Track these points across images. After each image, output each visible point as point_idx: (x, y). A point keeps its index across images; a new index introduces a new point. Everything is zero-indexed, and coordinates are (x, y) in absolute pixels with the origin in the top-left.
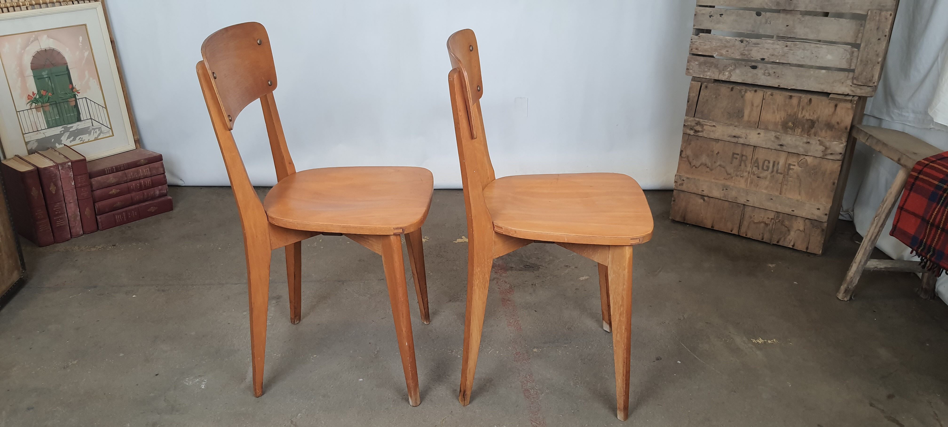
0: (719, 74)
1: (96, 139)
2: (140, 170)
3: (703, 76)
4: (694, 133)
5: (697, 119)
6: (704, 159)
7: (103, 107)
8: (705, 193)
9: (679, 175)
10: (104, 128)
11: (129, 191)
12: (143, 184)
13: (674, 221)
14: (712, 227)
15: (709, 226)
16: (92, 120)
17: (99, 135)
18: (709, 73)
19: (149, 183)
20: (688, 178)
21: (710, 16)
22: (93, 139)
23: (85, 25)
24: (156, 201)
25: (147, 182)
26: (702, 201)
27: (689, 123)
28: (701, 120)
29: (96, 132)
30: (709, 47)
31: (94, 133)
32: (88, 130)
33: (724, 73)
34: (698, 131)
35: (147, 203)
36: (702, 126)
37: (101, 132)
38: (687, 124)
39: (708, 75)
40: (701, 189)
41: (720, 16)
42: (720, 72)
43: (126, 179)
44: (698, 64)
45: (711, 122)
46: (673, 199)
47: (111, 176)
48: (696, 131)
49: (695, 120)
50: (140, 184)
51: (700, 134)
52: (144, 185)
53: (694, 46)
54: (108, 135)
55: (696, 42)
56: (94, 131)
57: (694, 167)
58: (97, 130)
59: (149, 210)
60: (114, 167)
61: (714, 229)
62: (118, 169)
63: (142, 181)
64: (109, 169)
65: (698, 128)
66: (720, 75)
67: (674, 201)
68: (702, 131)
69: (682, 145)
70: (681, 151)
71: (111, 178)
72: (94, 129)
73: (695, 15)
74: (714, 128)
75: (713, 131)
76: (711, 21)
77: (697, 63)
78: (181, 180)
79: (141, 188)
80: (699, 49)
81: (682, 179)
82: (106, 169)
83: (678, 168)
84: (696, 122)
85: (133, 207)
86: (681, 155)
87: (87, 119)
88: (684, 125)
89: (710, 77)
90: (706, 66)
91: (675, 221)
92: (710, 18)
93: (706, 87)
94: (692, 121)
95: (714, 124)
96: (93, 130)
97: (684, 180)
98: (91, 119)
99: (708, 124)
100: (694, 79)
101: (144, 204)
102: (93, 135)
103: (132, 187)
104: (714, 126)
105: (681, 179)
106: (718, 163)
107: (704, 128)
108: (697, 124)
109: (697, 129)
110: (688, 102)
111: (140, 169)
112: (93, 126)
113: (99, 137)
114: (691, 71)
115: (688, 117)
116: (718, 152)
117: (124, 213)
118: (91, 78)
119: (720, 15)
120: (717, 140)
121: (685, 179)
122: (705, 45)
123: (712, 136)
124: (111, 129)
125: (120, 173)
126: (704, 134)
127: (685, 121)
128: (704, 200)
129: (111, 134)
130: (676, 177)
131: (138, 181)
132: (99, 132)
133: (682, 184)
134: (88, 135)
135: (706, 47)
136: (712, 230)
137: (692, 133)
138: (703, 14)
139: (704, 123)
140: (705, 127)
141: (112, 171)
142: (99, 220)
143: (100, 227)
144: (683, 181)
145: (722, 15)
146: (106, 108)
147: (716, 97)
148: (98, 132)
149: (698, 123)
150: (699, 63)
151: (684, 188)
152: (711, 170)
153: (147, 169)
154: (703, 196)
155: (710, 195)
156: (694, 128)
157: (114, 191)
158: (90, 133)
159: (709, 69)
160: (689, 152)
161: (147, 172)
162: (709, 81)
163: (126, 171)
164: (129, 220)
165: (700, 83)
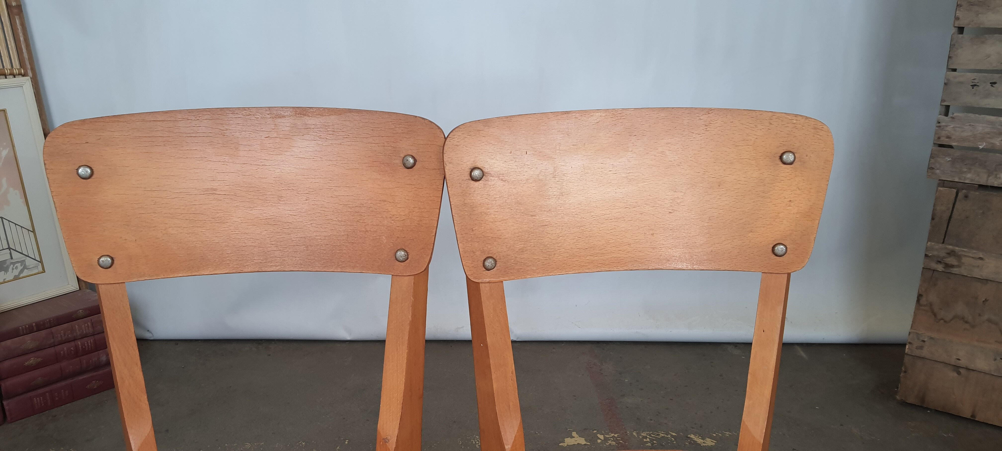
0: (989, 176)
1: (16, 278)
2: (77, 327)
3: (960, 179)
4: (944, 268)
5: (950, 247)
6: (960, 308)
7: (28, 230)
8: (963, 362)
9: (917, 333)
10: (29, 262)
11: (57, 358)
12: (80, 347)
13: (904, 403)
14: (973, 416)
15: (968, 415)
16: (11, 250)
17: (22, 271)
18: (969, 176)
19: (90, 344)
20: (931, 338)
21: (973, 86)
22: (12, 278)
23: (4, 111)
24: (101, 372)
25: (87, 343)
26: (955, 374)
27: (935, 253)
28: (957, 248)
29: (16, 268)
30: (970, 134)
31: (13, 269)
32: (4, 266)
33: (996, 175)
34: (952, 266)
35: (85, 376)
36: (959, 257)
37: (25, 267)
38: (931, 255)
39: (968, 178)
40: (955, 357)
41: (992, 86)
42: (990, 174)
43: (52, 341)
44: (949, 161)
45: (975, 253)
46: (903, 369)
47: (28, 338)
48: (947, 266)
49: (946, 248)
50: (76, 347)
51: (955, 270)
52: (82, 347)
53: (944, 133)
54: (36, 271)
55: (947, 126)
56: (14, 266)
57: (942, 321)
58: (19, 265)
59: (88, 387)
60: (34, 324)
61: (976, 419)
62: (40, 327)
63: (79, 343)
64: (26, 327)
65: (951, 261)
66: (990, 178)
67: (905, 372)
68: (958, 266)
69: (920, 286)
70: (920, 296)
71: (29, 341)
72: (14, 264)
73: (945, 84)
74: (980, 261)
75: (978, 266)
76: (975, 94)
77: (949, 159)
78: (148, 331)
79: (77, 353)
80: (953, 137)
81: (922, 339)
82: (20, 328)
83: (913, 322)
84: (948, 251)
85: (63, 383)
86: (918, 301)
87: (3, 249)
88: (926, 256)
89: (972, 180)
90: (965, 163)
91: (906, 403)
92: (973, 88)
93: (966, 197)
94: (939, 249)
95: (981, 256)
96: (12, 266)
97: (924, 341)
98: (9, 248)
99: (970, 255)
100: (943, 183)
101: (81, 378)
102: (12, 272)
103: (62, 352)
104: (981, 259)
105: (918, 339)
106: (986, 317)
107: (962, 261)
108: (948, 254)
109: (950, 263)
110: (933, 219)
111: (76, 324)
112: (12, 258)
113: (21, 275)
114: (938, 171)
115: (933, 243)
116: (986, 299)
117: (47, 394)
118: (11, 189)
119: (990, 83)
120: (985, 281)
121: (926, 340)
122: (962, 132)
123: (977, 273)
124: (41, 262)
125: (43, 333)
126: (963, 271)
127: (927, 249)
128: (959, 373)
129: (40, 269)
130: (911, 335)
131: (73, 344)
132: (22, 267)
133: (921, 348)
134: (3, 272)
135: (965, 134)
136: (972, 421)
137: (940, 268)
138: (961, 83)
139: (963, 253)
140: (964, 260)
141: (30, 330)
142: (6, 408)
143: (9, 419)
144: (922, 343)
145: (995, 83)
146: (34, 231)
147: (983, 213)
148: (20, 268)
149: (951, 253)
150: (951, 158)
151: (925, 353)
152: (973, 326)
153: (88, 325)
154: (956, 368)
155: (972, 366)
156: (944, 261)
157: (32, 360)
158: (6, 270)
159: (970, 169)
160: (933, 297)
161: (87, 328)
162: (970, 187)
163: (54, 329)
164: (55, 404)
165: (955, 191)
